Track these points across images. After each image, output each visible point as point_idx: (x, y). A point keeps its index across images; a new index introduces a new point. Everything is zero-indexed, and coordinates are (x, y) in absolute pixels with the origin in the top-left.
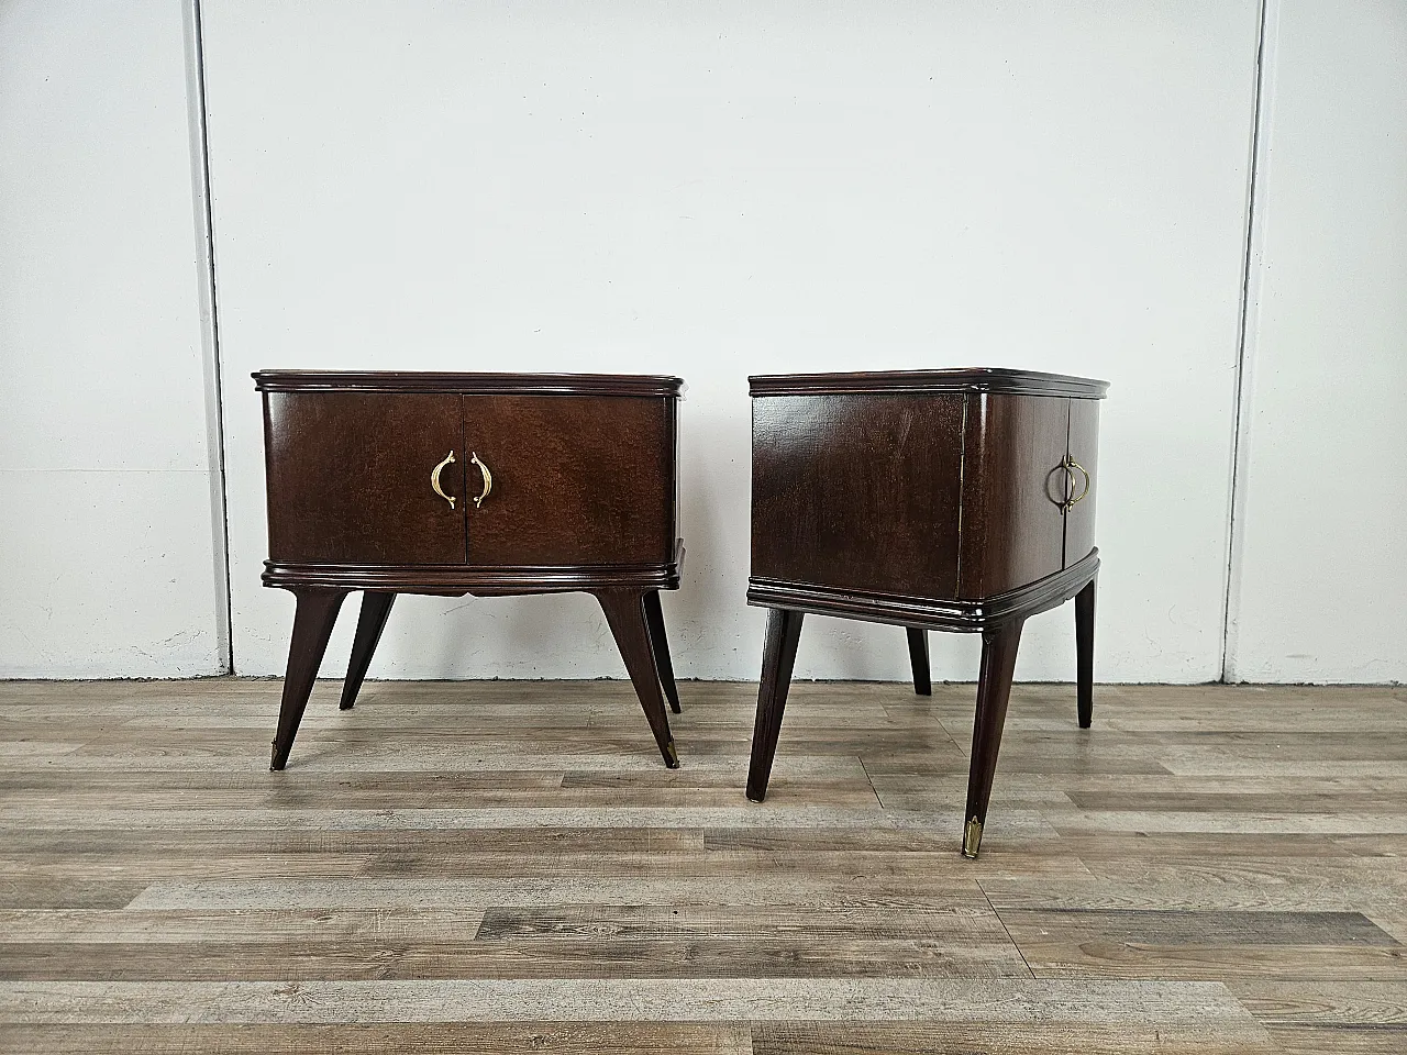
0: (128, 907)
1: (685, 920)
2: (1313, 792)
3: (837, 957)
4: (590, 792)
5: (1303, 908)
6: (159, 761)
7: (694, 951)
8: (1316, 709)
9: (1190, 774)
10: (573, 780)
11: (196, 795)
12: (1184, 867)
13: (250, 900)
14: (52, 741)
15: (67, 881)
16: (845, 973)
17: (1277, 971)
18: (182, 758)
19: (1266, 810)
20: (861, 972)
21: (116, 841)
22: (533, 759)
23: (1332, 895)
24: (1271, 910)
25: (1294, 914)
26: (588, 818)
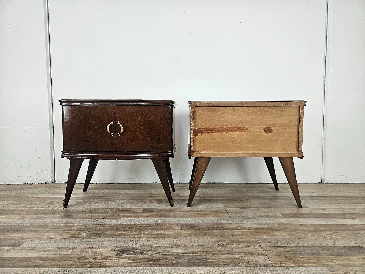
0: (21, 247)
1: (175, 250)
2: (348, 213)
3: (217, 260)
4: (150, 214)
5: (347, 245)
6: (33, 206)
7: (177, 259)
8: (347, 190)
9: (314, 208)
10: (145, 210)
11: (42, 215)
12: (313, 234)
13: (54, 244)
14: (5, 200)
15: (4, 239)
16: (219, 265)
17: (341, 263)
18: (39, 205)
19: (335, 218)
20: (224, 265)
21: (19, 228)
22: (134, 205)
23: (354, 242)
24: (338, 246)
25: (344, 247)
26: (149, 221)
